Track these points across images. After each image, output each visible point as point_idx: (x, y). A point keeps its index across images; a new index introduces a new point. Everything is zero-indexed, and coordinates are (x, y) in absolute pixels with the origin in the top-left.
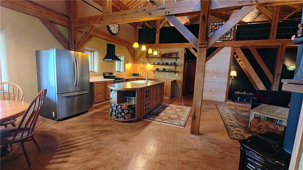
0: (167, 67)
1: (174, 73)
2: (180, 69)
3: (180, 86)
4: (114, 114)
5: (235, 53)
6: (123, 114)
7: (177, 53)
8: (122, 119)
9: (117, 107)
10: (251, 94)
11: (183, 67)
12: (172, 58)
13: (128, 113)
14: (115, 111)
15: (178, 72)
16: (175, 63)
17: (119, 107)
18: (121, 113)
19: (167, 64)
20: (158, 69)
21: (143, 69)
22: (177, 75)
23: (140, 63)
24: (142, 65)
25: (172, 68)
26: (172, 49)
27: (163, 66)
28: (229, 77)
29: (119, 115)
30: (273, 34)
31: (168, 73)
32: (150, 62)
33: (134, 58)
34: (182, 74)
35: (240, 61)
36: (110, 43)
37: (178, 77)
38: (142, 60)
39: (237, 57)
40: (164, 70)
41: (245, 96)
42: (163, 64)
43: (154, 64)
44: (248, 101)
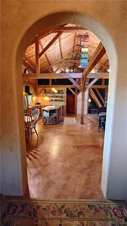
0: (57, 99)
1: (62, 102)
2: (65, 99)
3: (65, 109)
4: (48, 121)
5: (89, 91)
6: (52, 121)
7: (62, 91)
8: (52, 123)
9: (49, 118)
10: (97, 110)
11: (66, 98)
12: (60, 93)
13: (54, 120)
14: (48, 120)
15: (63, 101)
16: (62, 96)
17: (50, 118)
18: (51, 121)
19: (57, 97)
20: (52, 100)
21: (43, 100)
22: (63, 102)
23: (40, 96)
24: (42, 97)
25: (60, 99)
26: (60, 88)
27: (55, 98)
28: (88, 102)
29: (50, 122)
30: (103, 83)
31: (58, 102)
32: (47, 96)
33: (36, 94)
34: (66, 102)
35: (92, 94)
36: (27, 85)
37: (64, 104)
38: (41, 95)
39: (91, 93)
40: (56, 100)
41: (95, 111)
42: (55, 97)
43: (50, 97)
44: (96, 113)
